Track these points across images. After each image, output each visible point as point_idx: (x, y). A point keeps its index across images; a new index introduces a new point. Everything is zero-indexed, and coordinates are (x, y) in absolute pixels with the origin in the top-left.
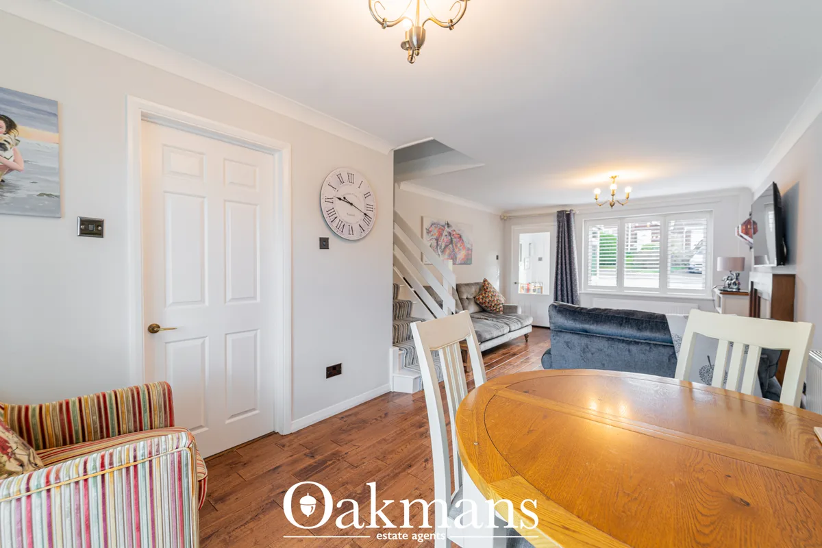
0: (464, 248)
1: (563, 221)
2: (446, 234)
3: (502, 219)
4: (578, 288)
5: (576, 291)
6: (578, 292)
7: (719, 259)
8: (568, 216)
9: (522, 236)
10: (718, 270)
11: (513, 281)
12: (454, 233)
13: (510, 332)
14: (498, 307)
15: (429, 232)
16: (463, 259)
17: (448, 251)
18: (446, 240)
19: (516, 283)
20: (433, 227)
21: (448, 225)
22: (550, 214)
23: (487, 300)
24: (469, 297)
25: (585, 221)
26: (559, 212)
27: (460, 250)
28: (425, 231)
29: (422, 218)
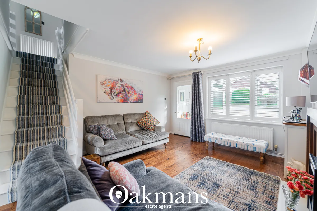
0: (136, 93)
1: (195, 78)
2: (119, 85)
3: (168, 79)
4: (203, 116)
5: (202, 117)
6: (203, 118)
7: (287, 98)
8: (198, 75)
9: (178, 88)
10: (287, 105)
11: (174, 111)
12: (127, 85)
13: (143, 145)
14: (150, 127)
15: (102, 84)
16: (134, 100)
17: (121, 96)
18: (119, 88)
19: (175, 113)
20: (107, 82)
21: (121, 80)
22: (189, 75)
23: (144, 123)
24: (133, 121)
25: (208, 78)
26: (193, 73)
27: (131, 95)
28: (99, 84)
29: (97, 75)
